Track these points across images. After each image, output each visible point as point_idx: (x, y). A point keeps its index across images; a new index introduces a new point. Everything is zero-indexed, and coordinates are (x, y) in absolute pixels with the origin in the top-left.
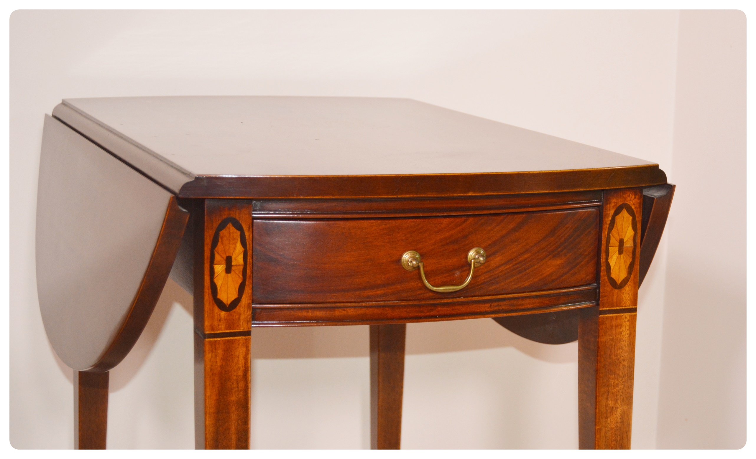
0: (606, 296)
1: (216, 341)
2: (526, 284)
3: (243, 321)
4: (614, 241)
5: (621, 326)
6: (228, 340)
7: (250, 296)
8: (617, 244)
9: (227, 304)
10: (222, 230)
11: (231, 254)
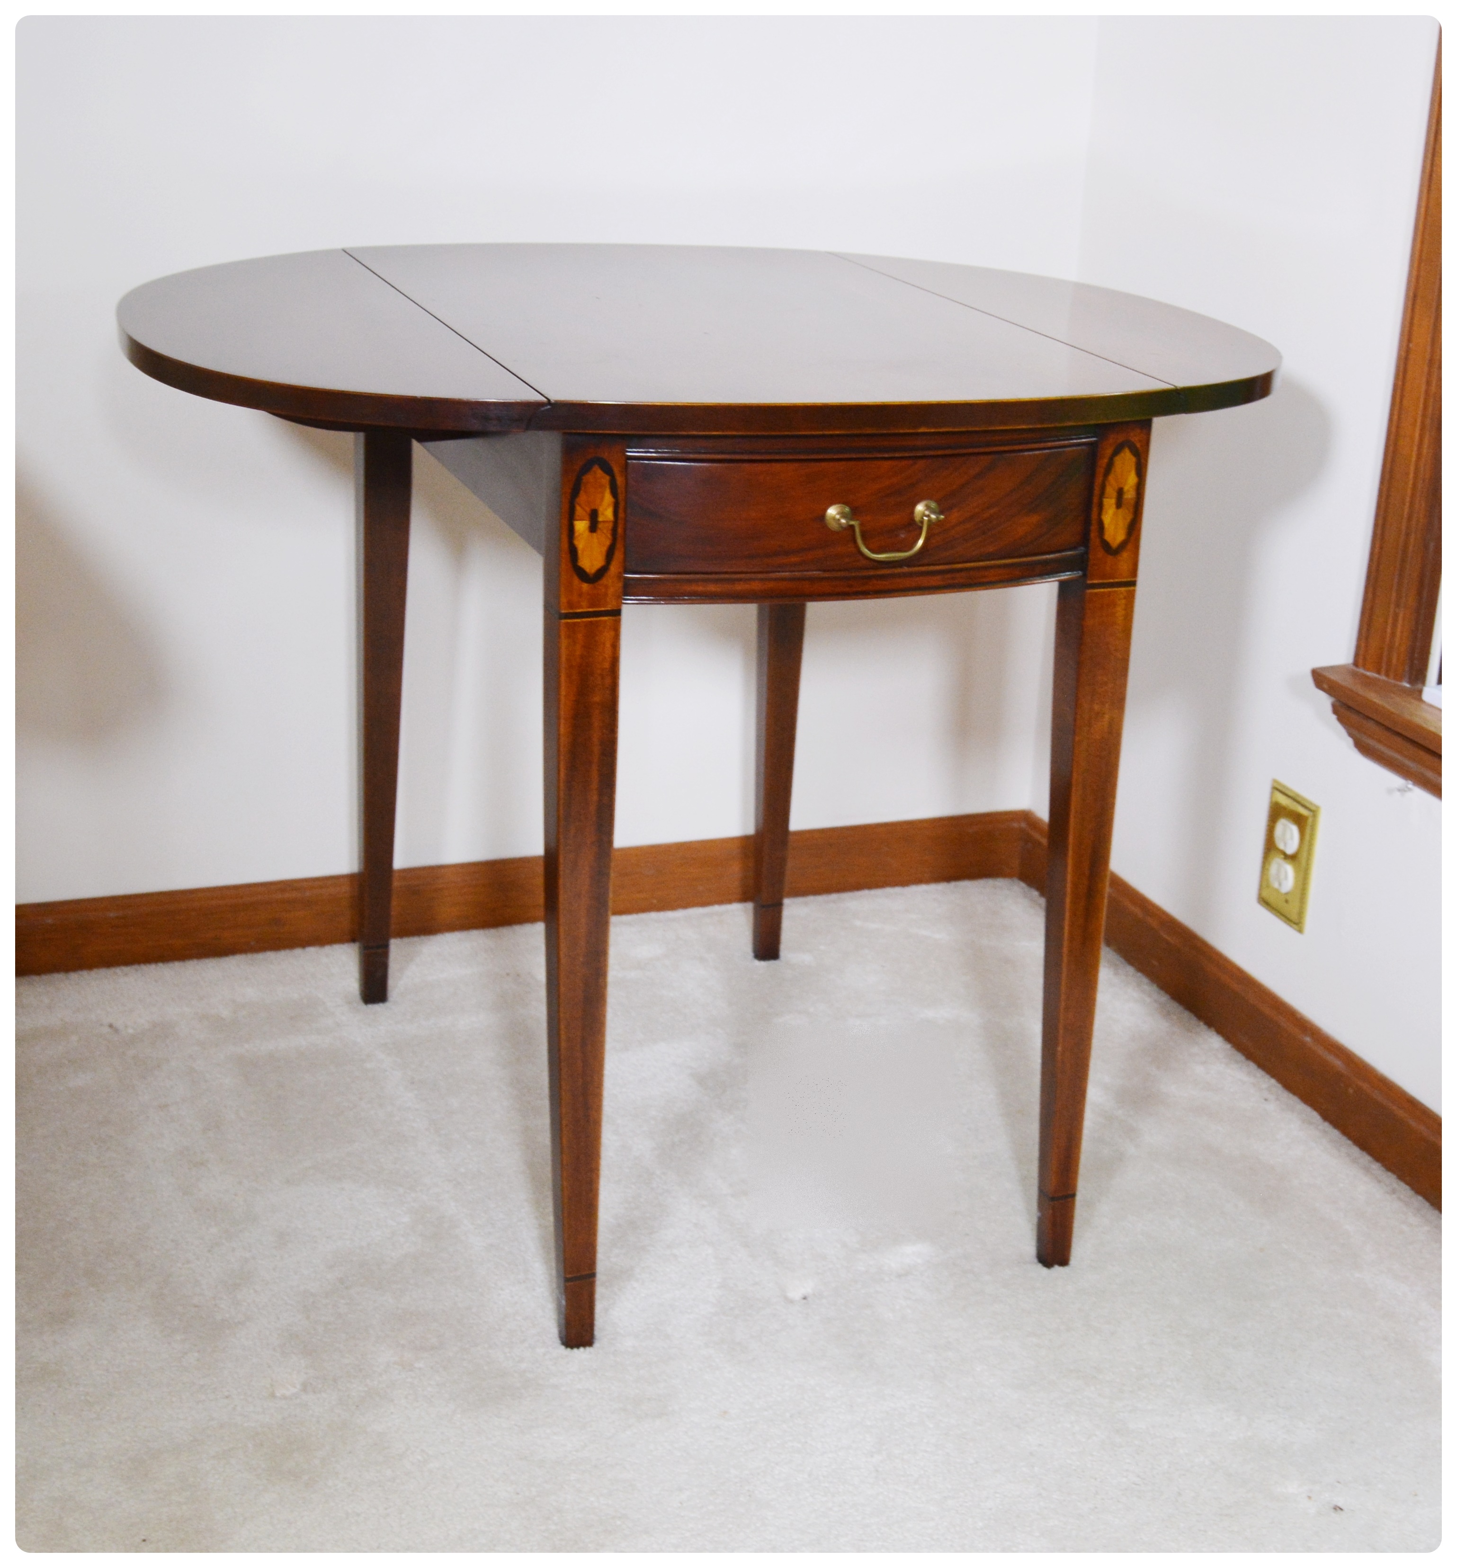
0: (1097, 565)
1: (574, 624)
2: (991, 549)
4: (1111, 491)
5: (1114, 605)
6: (591, 622)
8: (1115, 494)
9: (591, 574)
10: (585, 474)
11: (598, 506)
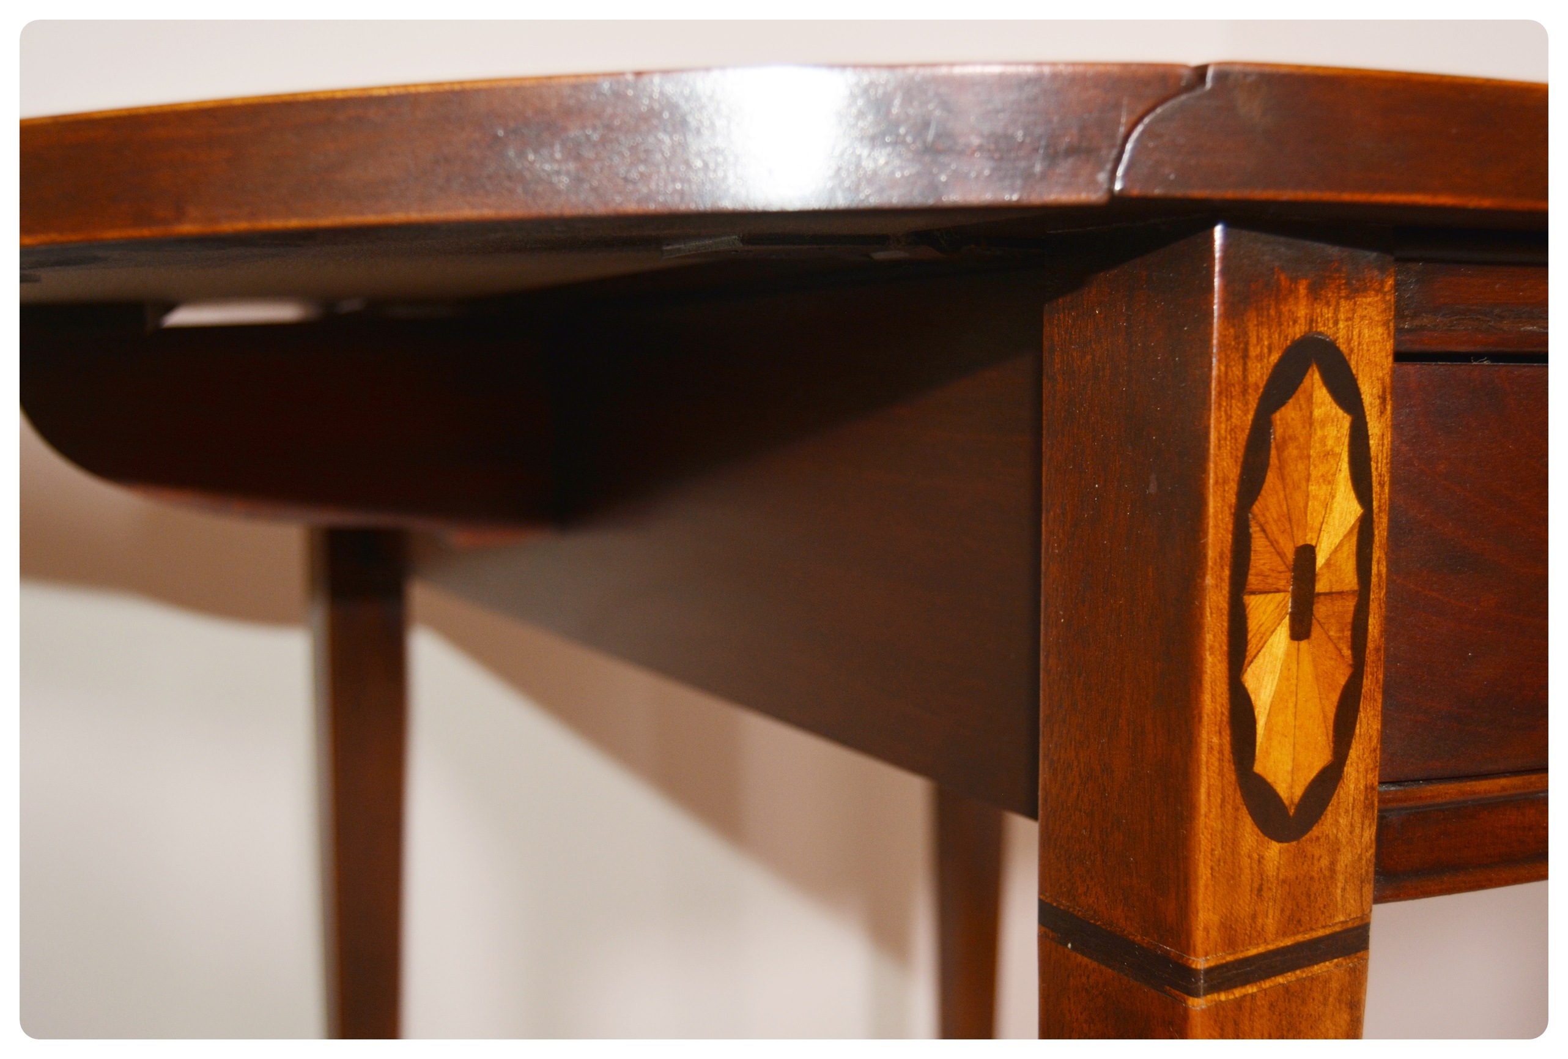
1: (1239, 1003)
3: (1345, 880)
6: (1286, 989)
7: (1376, 749)
10: (1282, 403)
11: (1315, 536)
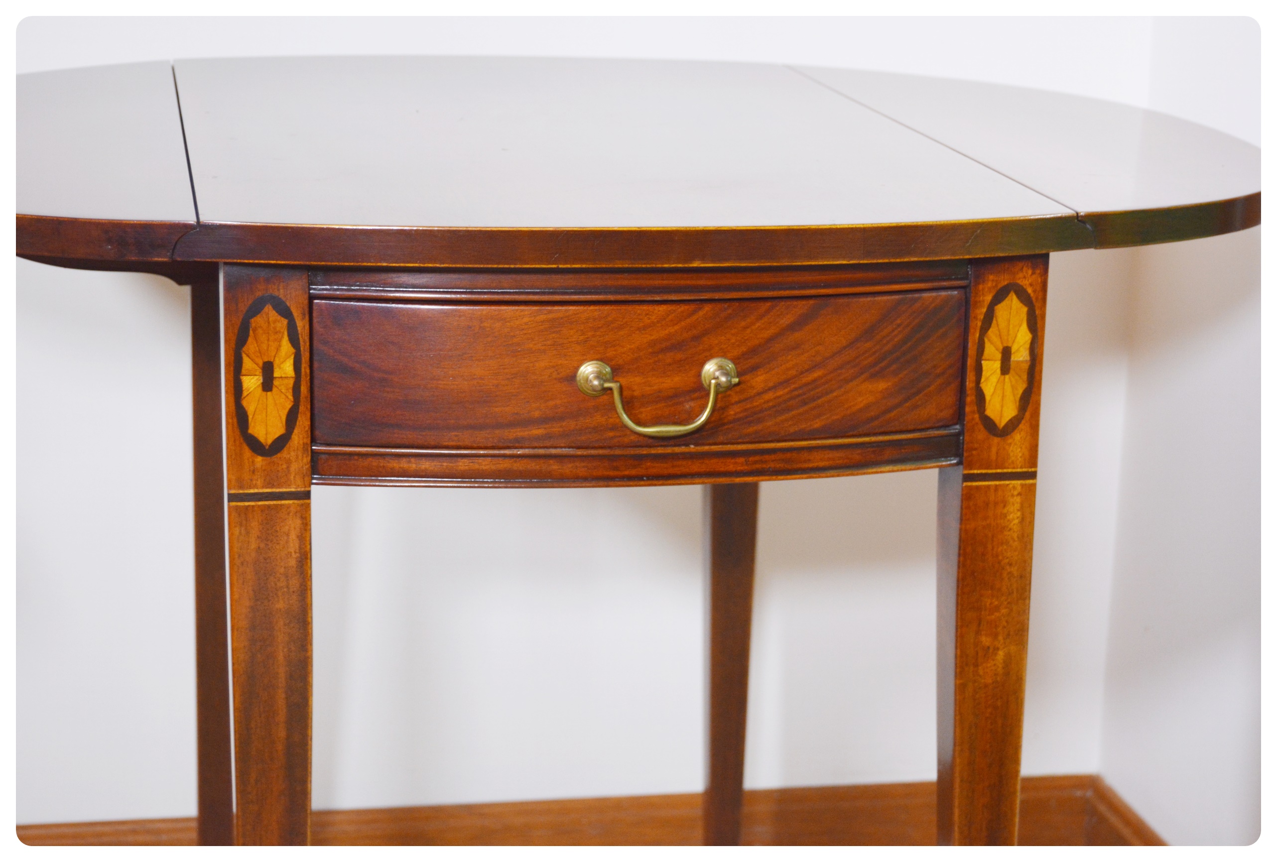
0: (976, 449)
1: (247, 507)
2: (817, 424)
3: (295, 474)
4: (992, 351)
5: (1005, 504)
6: (269, 506)
7: (307, 431)
8: (998, 355)
9: (267, 444)
10: (254, 315)
11: (273, 358)
